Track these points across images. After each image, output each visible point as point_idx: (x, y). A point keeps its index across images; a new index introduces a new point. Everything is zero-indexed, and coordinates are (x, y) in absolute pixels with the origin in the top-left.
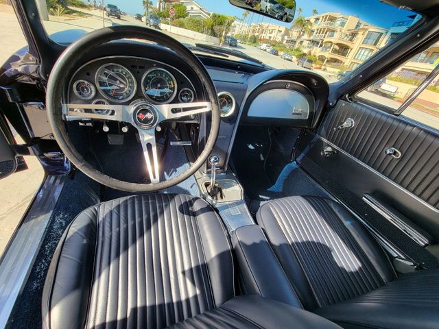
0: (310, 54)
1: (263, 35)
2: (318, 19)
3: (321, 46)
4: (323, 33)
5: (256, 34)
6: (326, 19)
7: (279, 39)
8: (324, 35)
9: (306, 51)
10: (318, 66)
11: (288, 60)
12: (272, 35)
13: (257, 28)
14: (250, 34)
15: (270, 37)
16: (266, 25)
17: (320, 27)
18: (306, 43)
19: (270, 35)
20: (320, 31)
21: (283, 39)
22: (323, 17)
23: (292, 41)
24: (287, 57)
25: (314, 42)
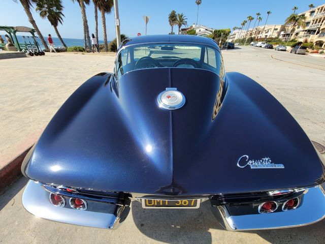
0: (306, 41)
1: (260, 35)
2: (313, 12)
3: (318, 33)
4: (319, 22)
5: (253, 36)
6: (321, 10)
7: (275, 35)
8: (320, 24)
9: (302, 40)
10: (315, 50)
11: (282, 50)
12: (268, 34)
13: (254, 31)
14: (248, 37)
15: (266, 36)
16: (263, 27)
17: (316, 18)
18: (302, 34)
19: (266, 34)
20: (316, 21)
21: (279, 35)
22: (319, 9)
23: (287, 35)
24: (281, 49)
25: (310, 32)
